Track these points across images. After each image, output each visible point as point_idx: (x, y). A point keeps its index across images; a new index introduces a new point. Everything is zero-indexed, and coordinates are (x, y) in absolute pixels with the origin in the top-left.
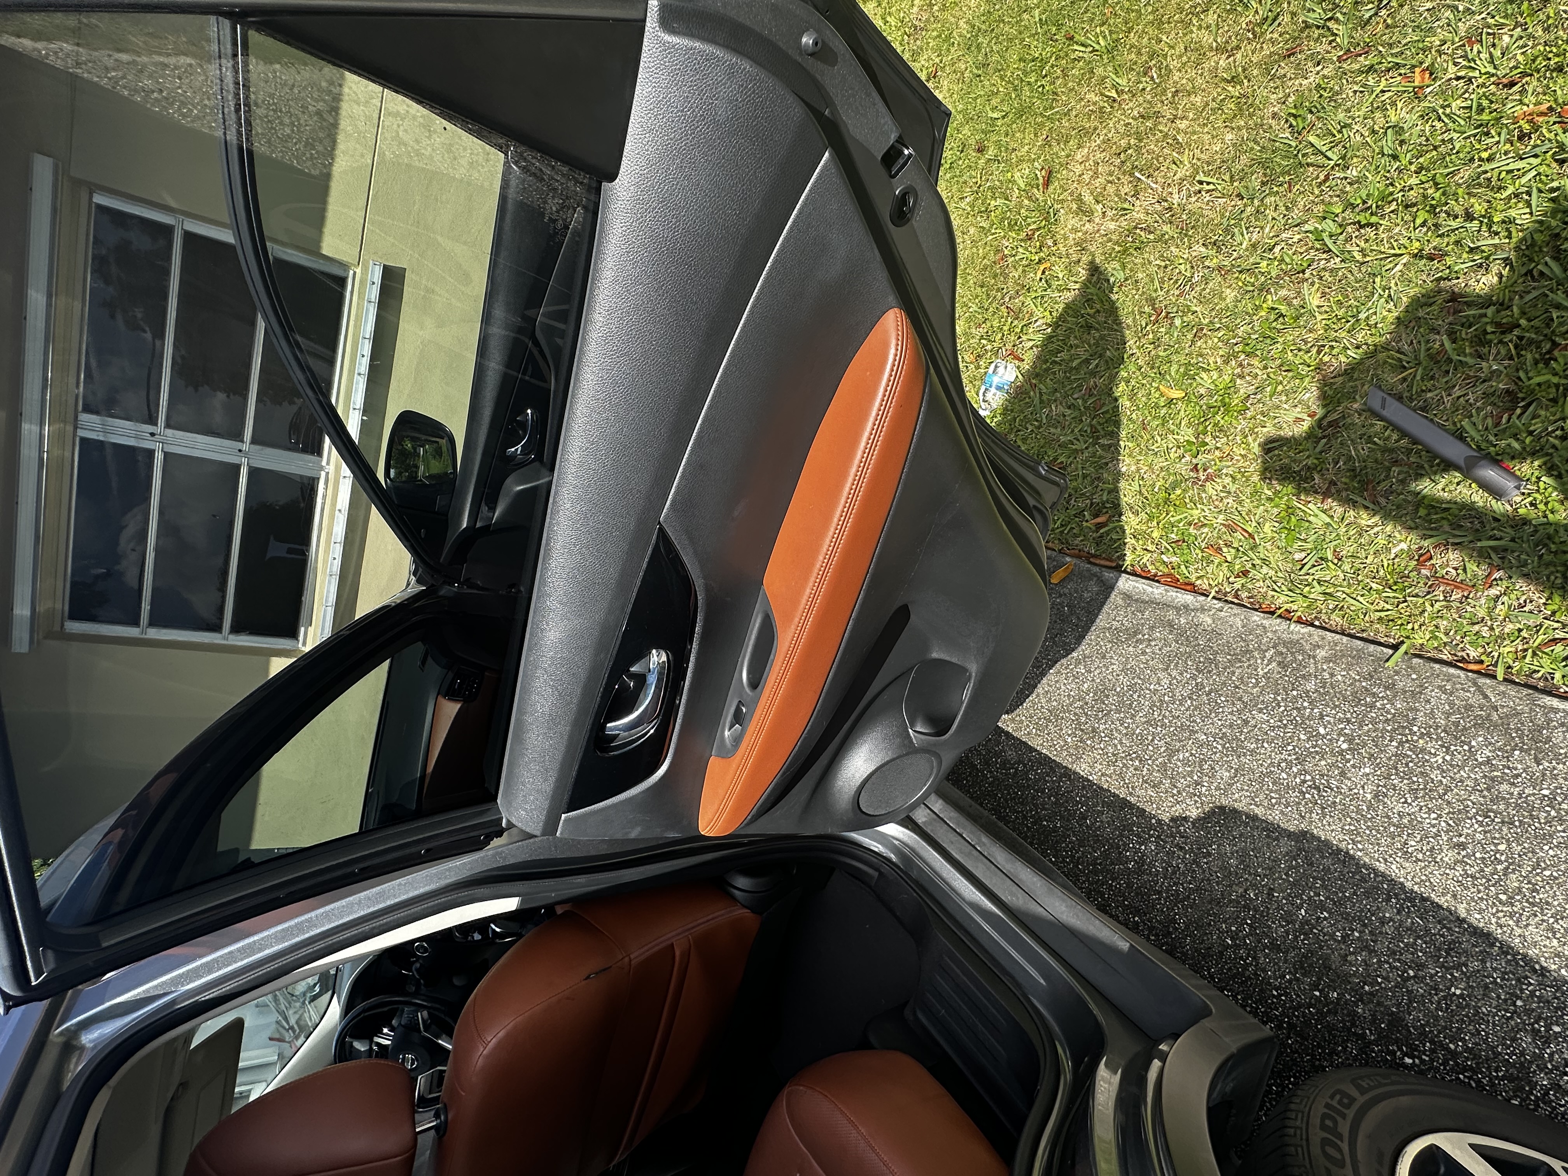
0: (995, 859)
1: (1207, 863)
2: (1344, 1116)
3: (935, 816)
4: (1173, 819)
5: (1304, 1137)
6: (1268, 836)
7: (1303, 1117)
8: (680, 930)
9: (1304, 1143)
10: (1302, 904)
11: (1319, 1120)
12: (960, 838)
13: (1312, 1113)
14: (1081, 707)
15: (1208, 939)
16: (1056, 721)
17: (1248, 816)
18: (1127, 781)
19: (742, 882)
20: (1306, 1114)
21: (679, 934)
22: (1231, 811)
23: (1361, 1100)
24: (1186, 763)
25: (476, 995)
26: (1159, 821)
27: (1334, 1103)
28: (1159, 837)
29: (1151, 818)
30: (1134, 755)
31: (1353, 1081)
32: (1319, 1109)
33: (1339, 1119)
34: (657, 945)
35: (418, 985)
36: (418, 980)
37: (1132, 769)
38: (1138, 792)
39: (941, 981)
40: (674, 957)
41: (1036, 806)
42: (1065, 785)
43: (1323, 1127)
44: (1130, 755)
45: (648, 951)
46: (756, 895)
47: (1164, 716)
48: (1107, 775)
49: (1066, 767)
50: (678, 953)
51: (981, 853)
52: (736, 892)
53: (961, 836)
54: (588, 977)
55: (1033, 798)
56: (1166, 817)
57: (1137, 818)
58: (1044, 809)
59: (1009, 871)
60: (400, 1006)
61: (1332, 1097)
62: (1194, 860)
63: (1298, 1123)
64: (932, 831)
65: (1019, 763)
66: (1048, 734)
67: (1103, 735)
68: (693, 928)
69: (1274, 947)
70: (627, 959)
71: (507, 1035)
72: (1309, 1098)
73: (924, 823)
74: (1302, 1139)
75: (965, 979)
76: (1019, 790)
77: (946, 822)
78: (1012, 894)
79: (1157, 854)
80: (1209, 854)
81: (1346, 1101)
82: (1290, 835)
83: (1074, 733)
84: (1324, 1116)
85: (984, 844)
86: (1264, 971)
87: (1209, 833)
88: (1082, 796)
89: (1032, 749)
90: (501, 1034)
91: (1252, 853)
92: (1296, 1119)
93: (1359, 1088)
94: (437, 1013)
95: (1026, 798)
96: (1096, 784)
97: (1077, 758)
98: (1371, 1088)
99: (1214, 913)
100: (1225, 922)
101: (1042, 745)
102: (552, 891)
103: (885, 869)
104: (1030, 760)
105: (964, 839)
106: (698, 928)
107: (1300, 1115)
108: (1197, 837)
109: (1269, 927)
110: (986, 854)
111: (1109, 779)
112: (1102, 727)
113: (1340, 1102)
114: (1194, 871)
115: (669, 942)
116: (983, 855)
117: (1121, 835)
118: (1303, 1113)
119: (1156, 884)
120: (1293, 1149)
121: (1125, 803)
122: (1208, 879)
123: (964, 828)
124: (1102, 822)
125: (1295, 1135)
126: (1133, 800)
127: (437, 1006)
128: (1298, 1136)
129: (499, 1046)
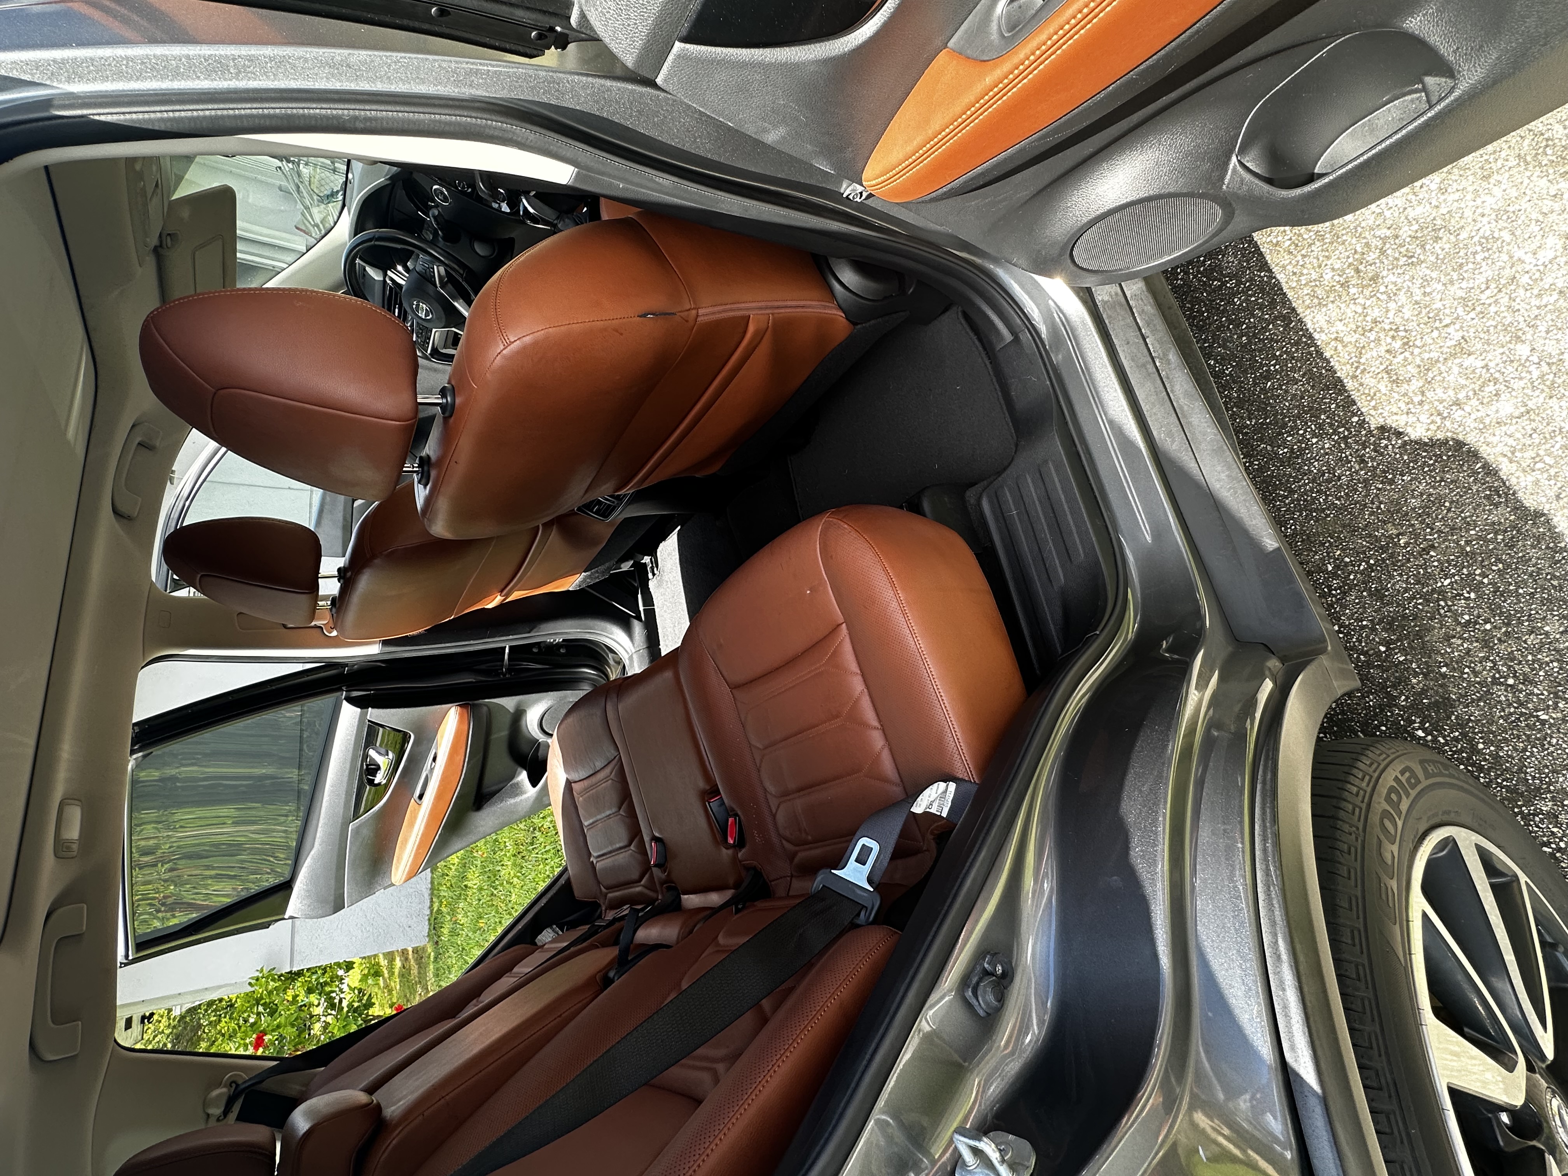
0: (1172, 386)
1: (1379, 489)
2: (1408, 795)
3: (1123, 300)
4: (1382, 429)
5: (1366, 800)
6: (1488, 497)
7: (1370, 781)
8: (763, 304)
9: (1364, 806)
10: (1453, 575)
11: (1386, 791)
12: (1142, 341)
13: (1381, 780)
14: (1384, 240)
15: (1308, 555)
16: (1331, 243)
17: (1486, 466)
18: (1363, 360)
19: (848, 276)
20: (1373, 780)
21: (761, 308)
22: (1469, 451)
23: (1425, 783)
24: (1466, 373)
25: (500, 278)
26: (1362, 423)
27: (1403, 779)
28: (1345, 438)
29: (1354, 414)
30: (1402, 334)
31: (1422, 762)
32: (1389, 779)
33: (1404, 797)
34: (731, 310)
35: (435, 234)
36: (436, 230)
37: (1383, 348)
38: (1368, 380)
39: (1031, 485)
40: (745, 332)
41: (1215, 338)
42: (1276, 329)
43: (1388, 799)
44: (1397, 330)
45: (719, 312)
46: (857, 299)
47: (1496, 302)
48: (1342, 341)
49: (1294, 309)
50: (751, 329)
51: (1158, 370)
52: (837, 287)
53: (1144, 340)
54: (644, 316)
55: (1218, 329)
56: (1374, 423)
57: (1338, 406)
58: (1224, 346)
59: (1181, 408)
60: (416, 251)
61: (1402, 773)
62: (1366, 481)
63: (1364, 785)
64: (1109, 317)
65: (1231, 276)
66: (1304, 256)
67: (1382, 289)
68: (778, 308)
69: (1378, 595)
70: (694, 312)
71: (535, 344)
72: (1379, 764)
73: (1105, 303)
74: (1363, 802)
75: (1062, 497)
76: (1206, 310)
77: (1133, 314)
78: (1170, 434)
79: (1327, 454)
80: (1392, 482)
81: (1413, 781)
82: (1519, 508)
83: (1343, 270)
84: (1392, 789)
85: (1169, 362)
86: (1344, 607)
87: (1416, 462)
88: (1286, 352)
89: (1264, 266)
90: (527, 339)
91: (1447, 504)
92: (1363, 780)
93: (1425, 770)
94: (454, 274)
95: (1210, 324)
96: (1316, 346)
97: (1320, 304)
98: (1434, 775)
99: (1338, 537)
100: (1342, 550)
101: (1284, 267)
102: (621, 179)
103: (1026, 337)
104: (1251, 280)
105: (1146, 344)
106: (783, 311)
107: (1367, 778)
108: (1396, 459)
109: (1392, 577)
110: (1163, 374)
111: (1340, 347)
112: (1392, 278)
113: (1408, 780)
114: (1356, 490)
115: (746, 313)
116: (1160, 375)
117: (1299, 416)
118: (1371, 777)
119: (1294, 482)
120: (1350, 807)
121: (1338, 386)
122: (1365, 505)
123: (1154, 331)
124: (1286, 391)
125: (1357, 795)
126: (1350, 385)
127: (456, 267)
128: (1360, 798)
129: (523, 351)
